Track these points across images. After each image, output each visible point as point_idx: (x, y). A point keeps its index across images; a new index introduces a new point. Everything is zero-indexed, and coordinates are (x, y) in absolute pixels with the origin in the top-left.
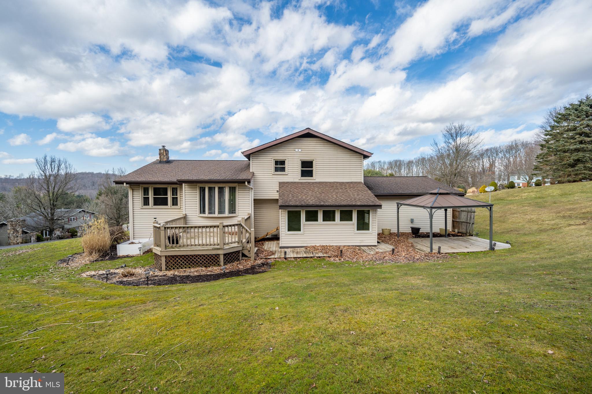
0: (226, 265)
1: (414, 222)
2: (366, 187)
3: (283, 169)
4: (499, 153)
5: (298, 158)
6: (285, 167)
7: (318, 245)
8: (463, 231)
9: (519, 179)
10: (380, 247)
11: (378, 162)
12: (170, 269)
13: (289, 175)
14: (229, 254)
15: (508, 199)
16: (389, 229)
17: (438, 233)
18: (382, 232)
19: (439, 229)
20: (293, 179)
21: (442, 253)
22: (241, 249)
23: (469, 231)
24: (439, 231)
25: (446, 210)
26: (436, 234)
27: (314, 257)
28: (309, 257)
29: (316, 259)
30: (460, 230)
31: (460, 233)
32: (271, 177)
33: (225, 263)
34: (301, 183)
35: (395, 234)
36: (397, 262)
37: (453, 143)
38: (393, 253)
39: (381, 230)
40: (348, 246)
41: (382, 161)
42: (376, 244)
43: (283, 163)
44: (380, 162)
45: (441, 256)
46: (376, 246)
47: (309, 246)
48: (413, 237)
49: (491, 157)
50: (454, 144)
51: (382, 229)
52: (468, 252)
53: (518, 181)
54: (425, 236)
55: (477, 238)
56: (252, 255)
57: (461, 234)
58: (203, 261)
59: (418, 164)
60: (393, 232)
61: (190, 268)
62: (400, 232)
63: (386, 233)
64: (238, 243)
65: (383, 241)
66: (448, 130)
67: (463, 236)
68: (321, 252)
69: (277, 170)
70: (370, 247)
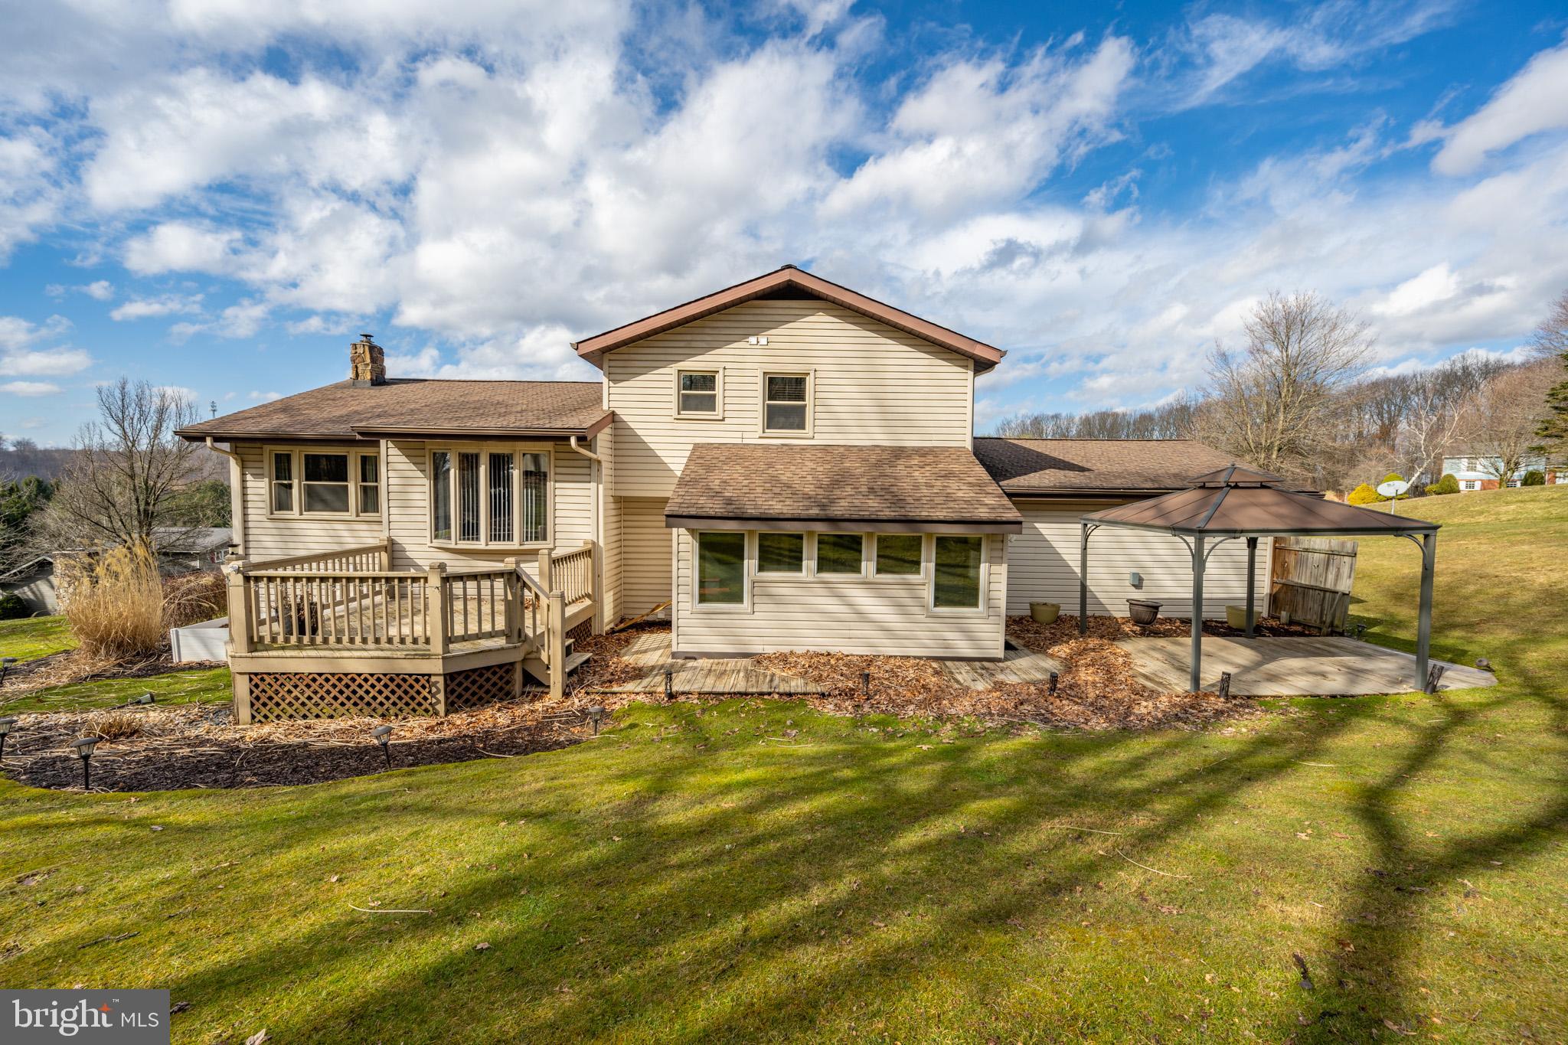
0: (456, 711)
1: (1145, 583)
2: (977, 462)
3: (709, 403)
4: (1412, 393)
5: (756, 366)
6: (714, 396)
7: (799, 650)
8: (1309, 617)
9: (1472, 468)
10: (1013, 667)
11: (1053, 417)
12: (266, 717)
13: (727, 421)
14: (467, 674)
15: (1450, 522)
16: (1053, 605)
17: (1222, 622)
18: (1028, 613)
19: (1224, 609)
20: (739, 435)
21: (1235, 697)
22: (517, 656)
23: (1328, 621)
24: (1224, 615)
25: (1252, 544)
26: (1214, 624)
27: (769, 694)
28: (752, 694)
29: (776, 702)
30: (1300, 612)
31: (1298, 624)
32: (669, 426)
33: (453, 703)
34: (766, 448)
35: (1074, 623)
36: (1062, 724)
37: (1276, 353)
38: (1053, 689)
39: (1028, 606)
40: (902, 657)
41: (1064, 415)
42: (1000, 653)
43: (707, 381)
44: (1056, 417)
45: (1229, 705)
46: (999, 660)
47: (772, 652)
48: (1134, 632)
49: (1385, 406)
50: (1279, 354)
51: (1031, 604)
52: (1334, 697)
53: (1471, 475)
54: (1175, 632)
55: (1361, 643)
56: (556, 679)
57: (1299, 628)
58: (377, 695)
59: (1168, 423)
60: (1069, 613)
61: (331, 717)
62: (1089, 613)
63: (1045, 616)
64: (507, 636)
65: (1027, 646)
66: (1263, 314)
67: (1310, 635)
68: (804, 675)
69: (686, 403)
70: (977, 664)
